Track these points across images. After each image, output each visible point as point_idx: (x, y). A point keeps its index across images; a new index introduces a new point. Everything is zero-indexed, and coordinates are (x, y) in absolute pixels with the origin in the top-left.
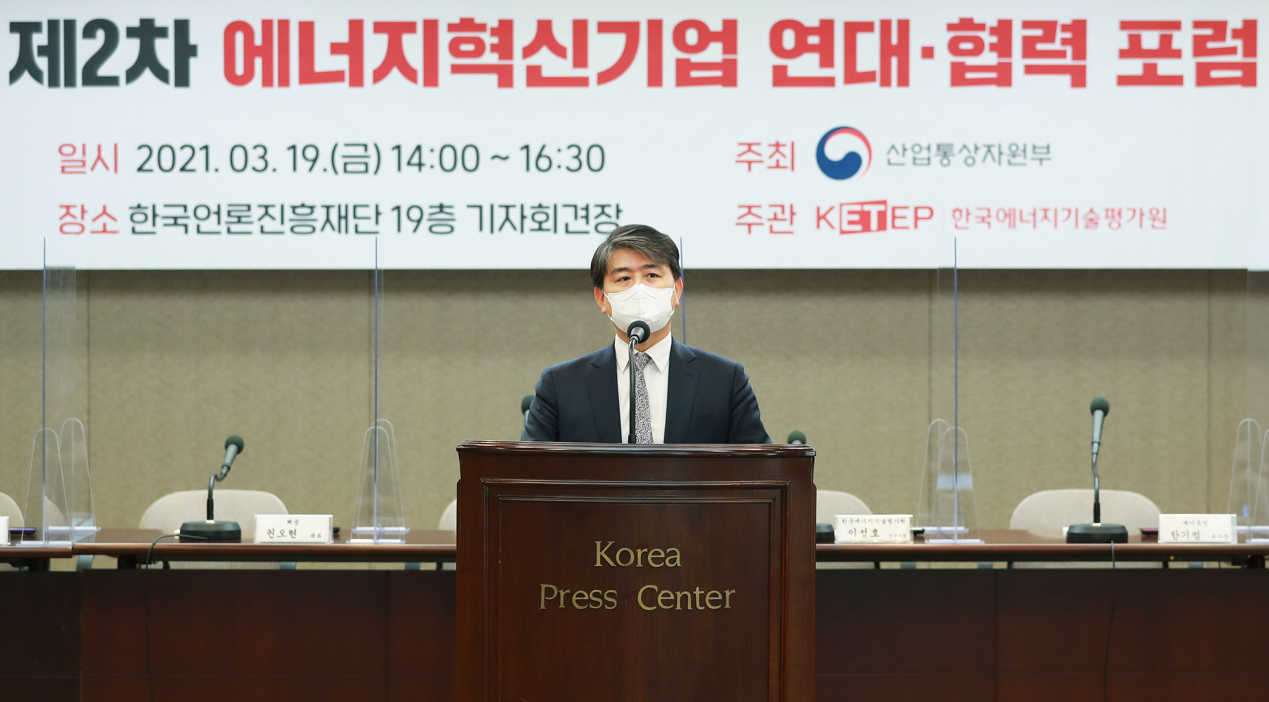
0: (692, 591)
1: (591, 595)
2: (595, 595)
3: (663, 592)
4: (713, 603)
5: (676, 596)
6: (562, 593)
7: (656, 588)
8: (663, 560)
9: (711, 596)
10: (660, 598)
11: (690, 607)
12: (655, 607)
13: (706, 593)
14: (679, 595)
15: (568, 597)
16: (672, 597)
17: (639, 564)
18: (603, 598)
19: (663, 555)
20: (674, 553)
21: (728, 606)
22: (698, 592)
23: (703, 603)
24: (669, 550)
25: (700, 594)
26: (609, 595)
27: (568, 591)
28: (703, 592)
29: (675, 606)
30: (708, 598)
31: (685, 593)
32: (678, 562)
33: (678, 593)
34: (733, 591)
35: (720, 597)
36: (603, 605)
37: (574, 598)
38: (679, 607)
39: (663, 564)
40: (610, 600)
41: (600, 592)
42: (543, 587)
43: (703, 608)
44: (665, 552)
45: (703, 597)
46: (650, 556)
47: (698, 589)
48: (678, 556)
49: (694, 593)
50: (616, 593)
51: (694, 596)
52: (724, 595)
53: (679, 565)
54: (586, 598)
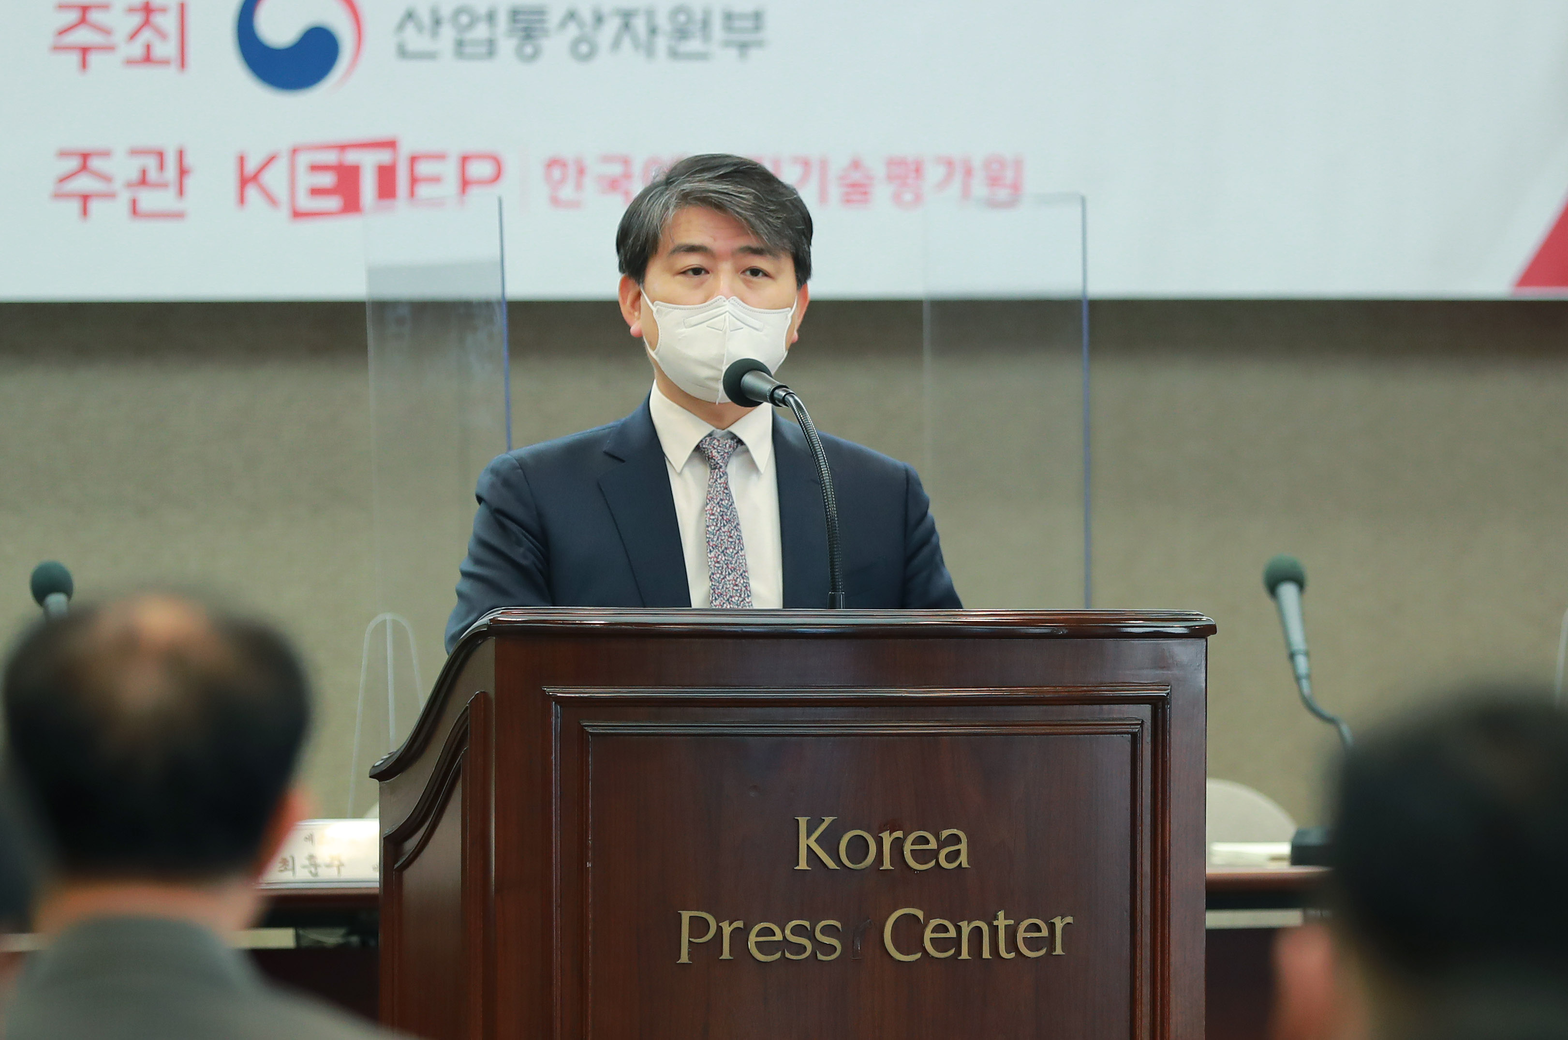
0: (990, 919)
1: (788, 932)
2: (796, 931)
3: (934, 923)
4: (1032, 944)
5: (959, 929)
6: (727, 929)
7: (920, 914)
8: (935, 854)
9: (1029, 929)
10: (928, 935)
11: (986, 955)
12: (919, 955)
13: (1018, 924)
14: (966, 928)
15: (740, 936)
16: (952, 933)
17: (887, 865)
18: (812, 937)
19: (933, 845)
20: (956, 839)
21: (1059, 951)
22: (1002, 922)
23: (1012, 945)
24: (945, 833)
25: (1006, 926)
26: (826, 930)
27: (739, 924)
28: (1012, 922)
29: (959, 952)
30: (1021, 935)
31: (977, 923)
32: (963, 859)
33: (964, 924)
34: (1069, 919)
35: (1045, 933)
36: (814, 954)
37: (753, 938)
38: (965, 955)
39: (933, 863)
40: (827, 940)
41: (807, 924)
42: (686, 916)
43: (1013, 955)
44: (937, 838)
45: (1011, 933)
46: (908, 847)
47: (1001, 914)
48: (963, 847)
49: (995, 923)
50: (838, 924)
51: (994, 930)
52: (1052, 927)
53: (965, 865)
54: (778, 937)
